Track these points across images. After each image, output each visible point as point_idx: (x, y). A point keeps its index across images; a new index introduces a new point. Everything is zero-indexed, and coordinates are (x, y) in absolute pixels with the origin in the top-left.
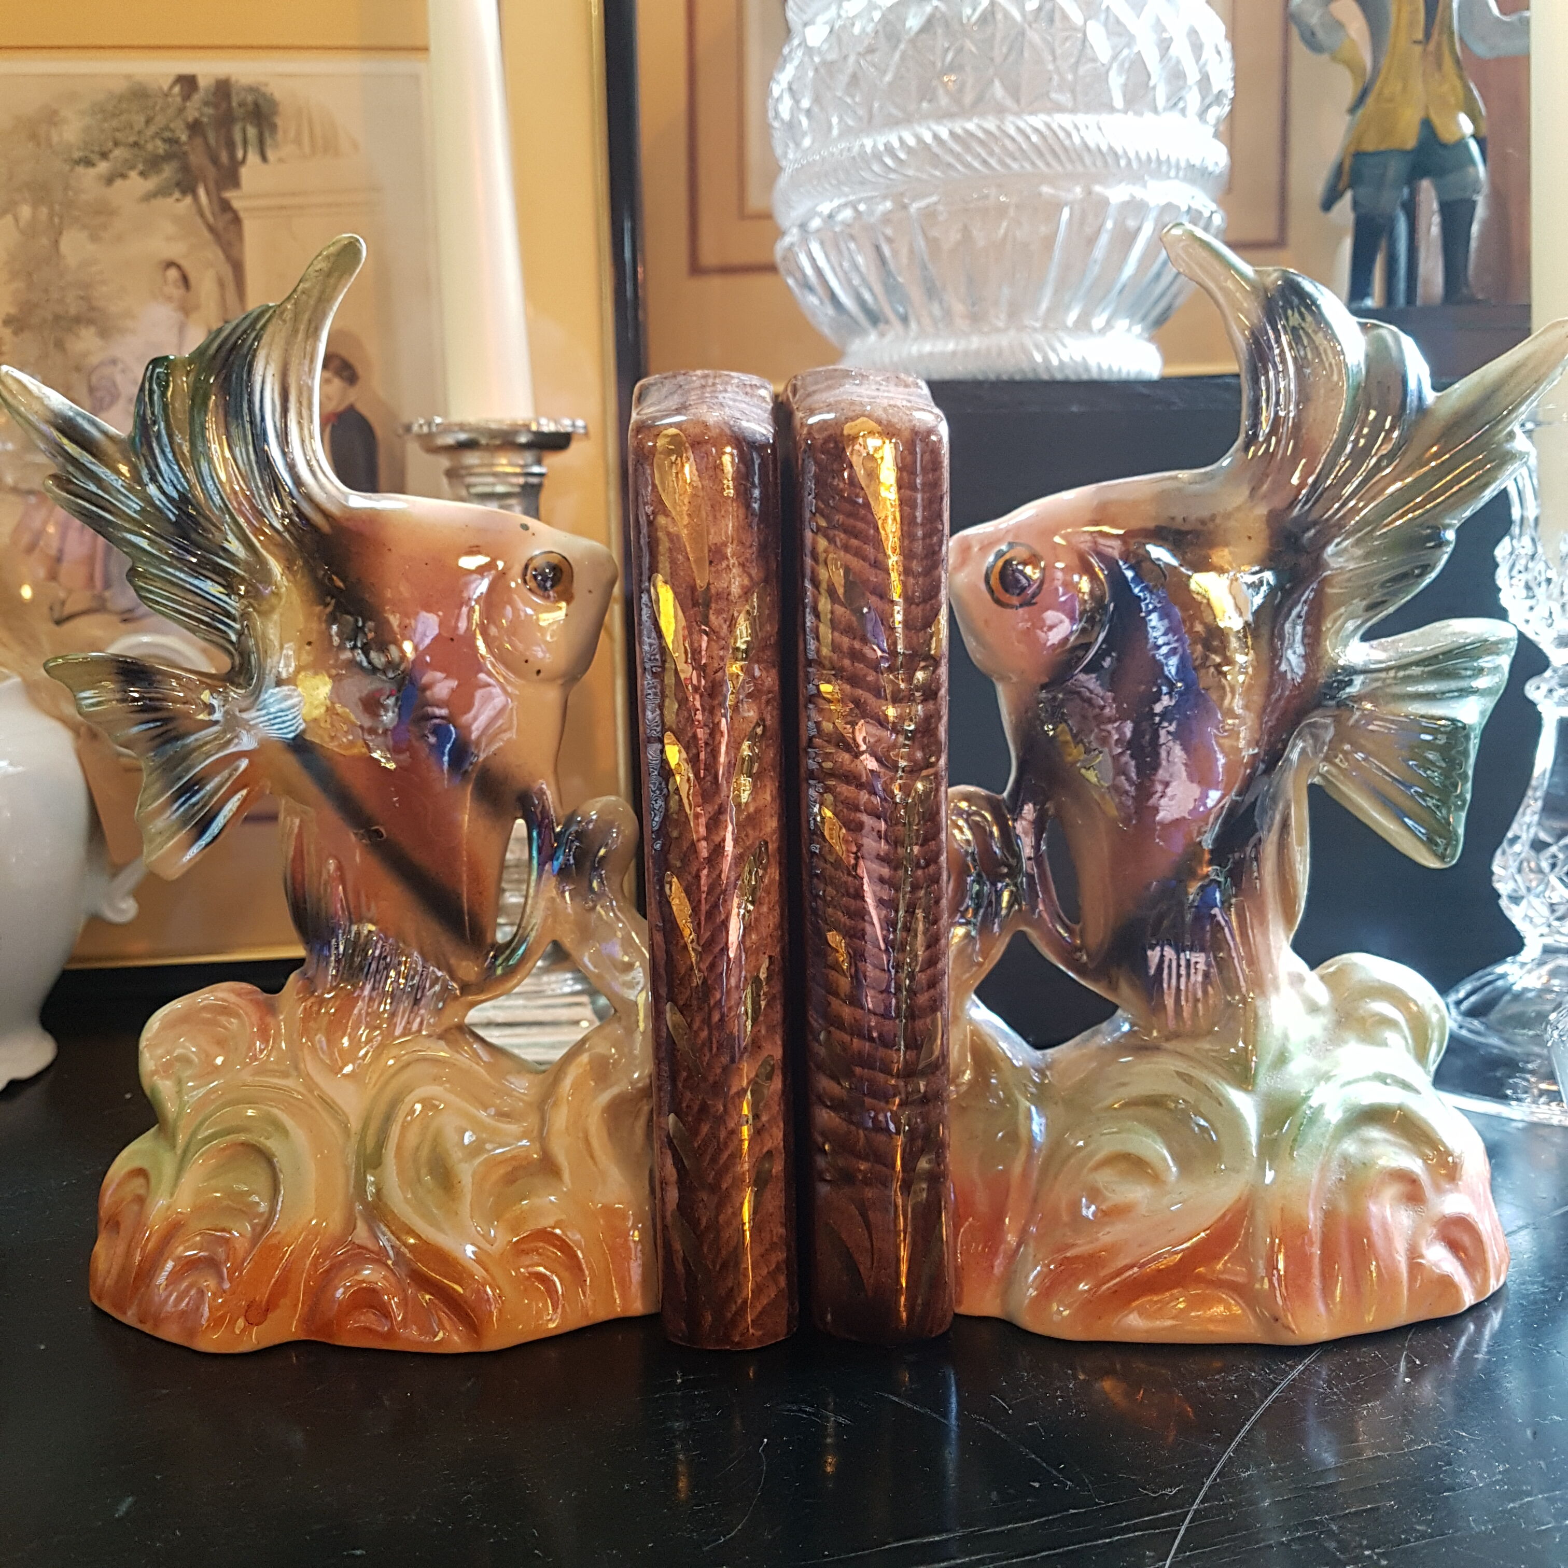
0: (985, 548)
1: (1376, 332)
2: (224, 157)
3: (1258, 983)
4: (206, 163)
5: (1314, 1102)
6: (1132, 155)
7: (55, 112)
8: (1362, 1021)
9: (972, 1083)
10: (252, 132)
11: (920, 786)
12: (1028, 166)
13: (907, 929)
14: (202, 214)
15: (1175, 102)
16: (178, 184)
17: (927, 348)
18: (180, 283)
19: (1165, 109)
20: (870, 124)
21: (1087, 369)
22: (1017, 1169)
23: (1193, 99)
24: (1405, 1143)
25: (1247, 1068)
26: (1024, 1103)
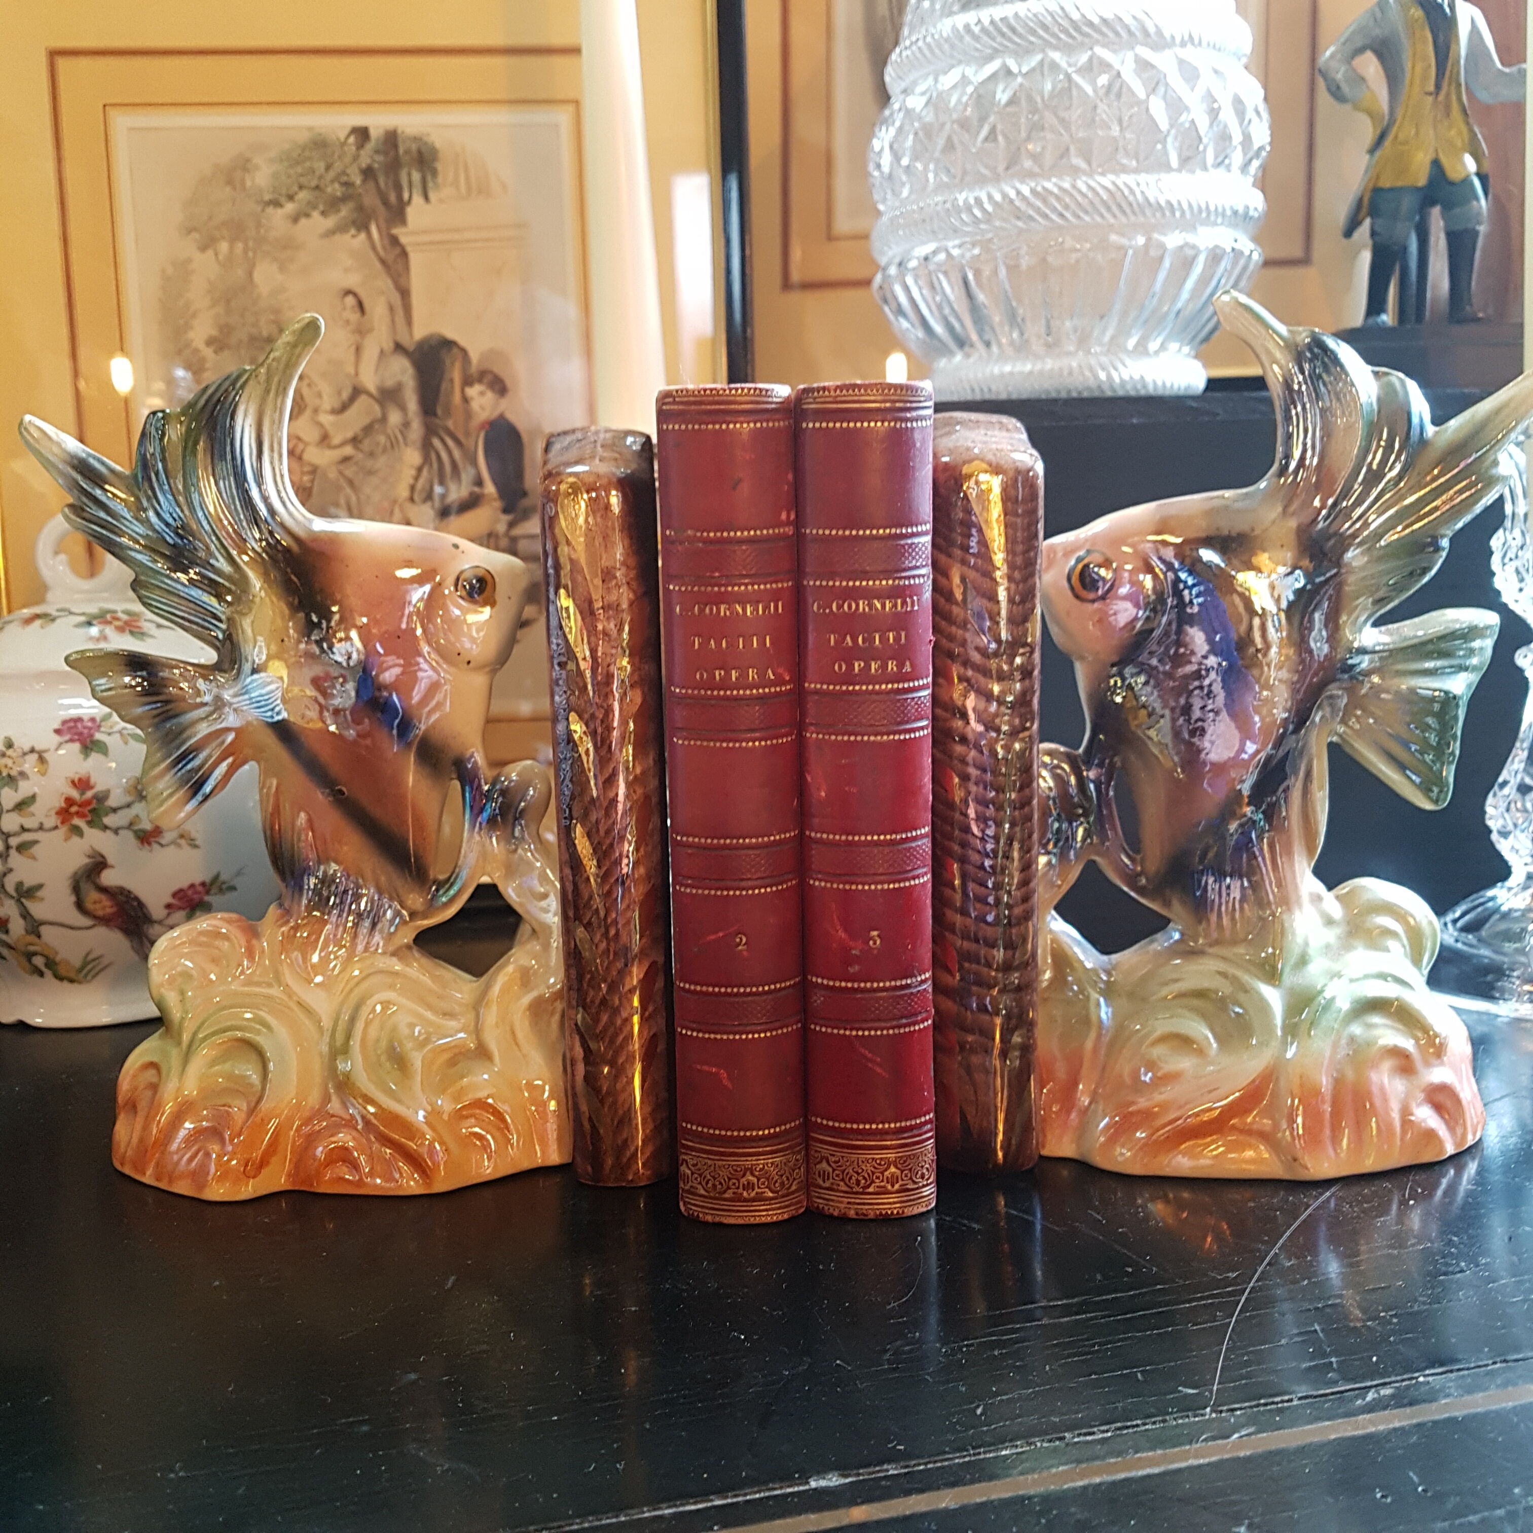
0: (1067, 554)
1: (1385, 379)
2: (393, 198)
3: (1286, 901)
4: (378, 202)
5: (1327, 994)
6: (1185, 206)
7: (248, 160)
8: (1369, 932)
9: (1052, 981)
10: (416, 176)
11: (1017, 746)
12: (1098, 219)
13: (1007, 857)
14: (373, 247)
15: (1221, 162)
16: (354, 223)
17: (1008, 368)
18: (357, 309)
19: (1213, 166)
20: (963, 181)
21: (1145, 386)
22: (1089, 1044)
23: (1237, 158)
24: (1401, 1027)
25: (1274, 968)
26: (1094, 995)
